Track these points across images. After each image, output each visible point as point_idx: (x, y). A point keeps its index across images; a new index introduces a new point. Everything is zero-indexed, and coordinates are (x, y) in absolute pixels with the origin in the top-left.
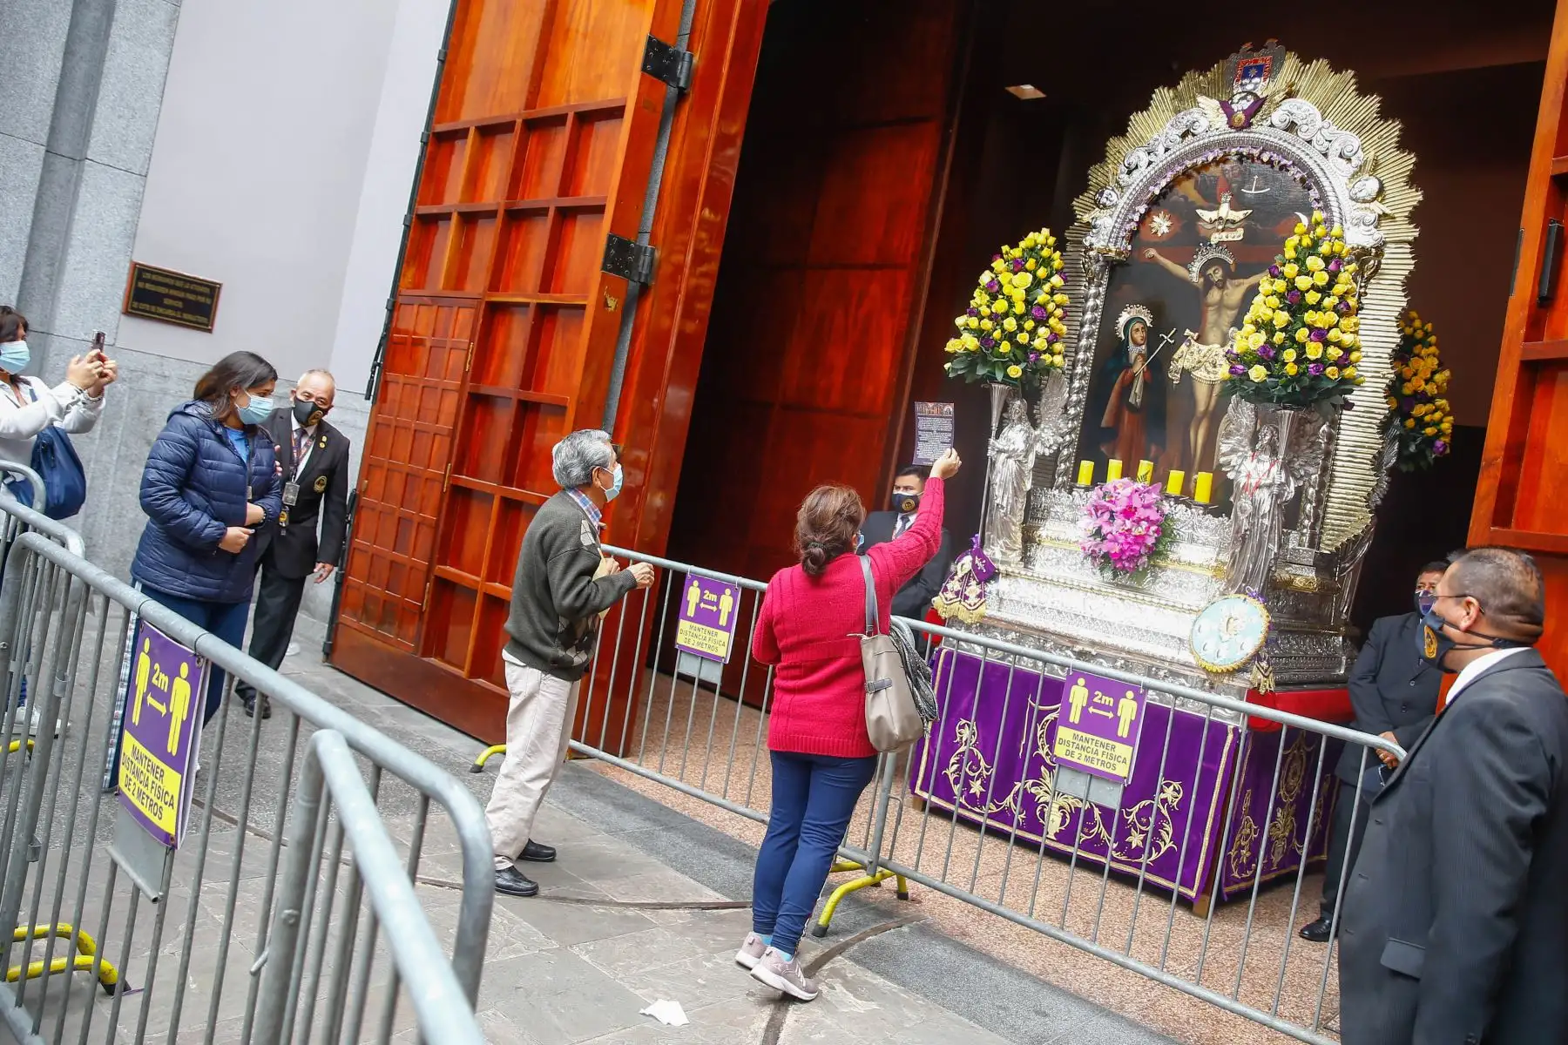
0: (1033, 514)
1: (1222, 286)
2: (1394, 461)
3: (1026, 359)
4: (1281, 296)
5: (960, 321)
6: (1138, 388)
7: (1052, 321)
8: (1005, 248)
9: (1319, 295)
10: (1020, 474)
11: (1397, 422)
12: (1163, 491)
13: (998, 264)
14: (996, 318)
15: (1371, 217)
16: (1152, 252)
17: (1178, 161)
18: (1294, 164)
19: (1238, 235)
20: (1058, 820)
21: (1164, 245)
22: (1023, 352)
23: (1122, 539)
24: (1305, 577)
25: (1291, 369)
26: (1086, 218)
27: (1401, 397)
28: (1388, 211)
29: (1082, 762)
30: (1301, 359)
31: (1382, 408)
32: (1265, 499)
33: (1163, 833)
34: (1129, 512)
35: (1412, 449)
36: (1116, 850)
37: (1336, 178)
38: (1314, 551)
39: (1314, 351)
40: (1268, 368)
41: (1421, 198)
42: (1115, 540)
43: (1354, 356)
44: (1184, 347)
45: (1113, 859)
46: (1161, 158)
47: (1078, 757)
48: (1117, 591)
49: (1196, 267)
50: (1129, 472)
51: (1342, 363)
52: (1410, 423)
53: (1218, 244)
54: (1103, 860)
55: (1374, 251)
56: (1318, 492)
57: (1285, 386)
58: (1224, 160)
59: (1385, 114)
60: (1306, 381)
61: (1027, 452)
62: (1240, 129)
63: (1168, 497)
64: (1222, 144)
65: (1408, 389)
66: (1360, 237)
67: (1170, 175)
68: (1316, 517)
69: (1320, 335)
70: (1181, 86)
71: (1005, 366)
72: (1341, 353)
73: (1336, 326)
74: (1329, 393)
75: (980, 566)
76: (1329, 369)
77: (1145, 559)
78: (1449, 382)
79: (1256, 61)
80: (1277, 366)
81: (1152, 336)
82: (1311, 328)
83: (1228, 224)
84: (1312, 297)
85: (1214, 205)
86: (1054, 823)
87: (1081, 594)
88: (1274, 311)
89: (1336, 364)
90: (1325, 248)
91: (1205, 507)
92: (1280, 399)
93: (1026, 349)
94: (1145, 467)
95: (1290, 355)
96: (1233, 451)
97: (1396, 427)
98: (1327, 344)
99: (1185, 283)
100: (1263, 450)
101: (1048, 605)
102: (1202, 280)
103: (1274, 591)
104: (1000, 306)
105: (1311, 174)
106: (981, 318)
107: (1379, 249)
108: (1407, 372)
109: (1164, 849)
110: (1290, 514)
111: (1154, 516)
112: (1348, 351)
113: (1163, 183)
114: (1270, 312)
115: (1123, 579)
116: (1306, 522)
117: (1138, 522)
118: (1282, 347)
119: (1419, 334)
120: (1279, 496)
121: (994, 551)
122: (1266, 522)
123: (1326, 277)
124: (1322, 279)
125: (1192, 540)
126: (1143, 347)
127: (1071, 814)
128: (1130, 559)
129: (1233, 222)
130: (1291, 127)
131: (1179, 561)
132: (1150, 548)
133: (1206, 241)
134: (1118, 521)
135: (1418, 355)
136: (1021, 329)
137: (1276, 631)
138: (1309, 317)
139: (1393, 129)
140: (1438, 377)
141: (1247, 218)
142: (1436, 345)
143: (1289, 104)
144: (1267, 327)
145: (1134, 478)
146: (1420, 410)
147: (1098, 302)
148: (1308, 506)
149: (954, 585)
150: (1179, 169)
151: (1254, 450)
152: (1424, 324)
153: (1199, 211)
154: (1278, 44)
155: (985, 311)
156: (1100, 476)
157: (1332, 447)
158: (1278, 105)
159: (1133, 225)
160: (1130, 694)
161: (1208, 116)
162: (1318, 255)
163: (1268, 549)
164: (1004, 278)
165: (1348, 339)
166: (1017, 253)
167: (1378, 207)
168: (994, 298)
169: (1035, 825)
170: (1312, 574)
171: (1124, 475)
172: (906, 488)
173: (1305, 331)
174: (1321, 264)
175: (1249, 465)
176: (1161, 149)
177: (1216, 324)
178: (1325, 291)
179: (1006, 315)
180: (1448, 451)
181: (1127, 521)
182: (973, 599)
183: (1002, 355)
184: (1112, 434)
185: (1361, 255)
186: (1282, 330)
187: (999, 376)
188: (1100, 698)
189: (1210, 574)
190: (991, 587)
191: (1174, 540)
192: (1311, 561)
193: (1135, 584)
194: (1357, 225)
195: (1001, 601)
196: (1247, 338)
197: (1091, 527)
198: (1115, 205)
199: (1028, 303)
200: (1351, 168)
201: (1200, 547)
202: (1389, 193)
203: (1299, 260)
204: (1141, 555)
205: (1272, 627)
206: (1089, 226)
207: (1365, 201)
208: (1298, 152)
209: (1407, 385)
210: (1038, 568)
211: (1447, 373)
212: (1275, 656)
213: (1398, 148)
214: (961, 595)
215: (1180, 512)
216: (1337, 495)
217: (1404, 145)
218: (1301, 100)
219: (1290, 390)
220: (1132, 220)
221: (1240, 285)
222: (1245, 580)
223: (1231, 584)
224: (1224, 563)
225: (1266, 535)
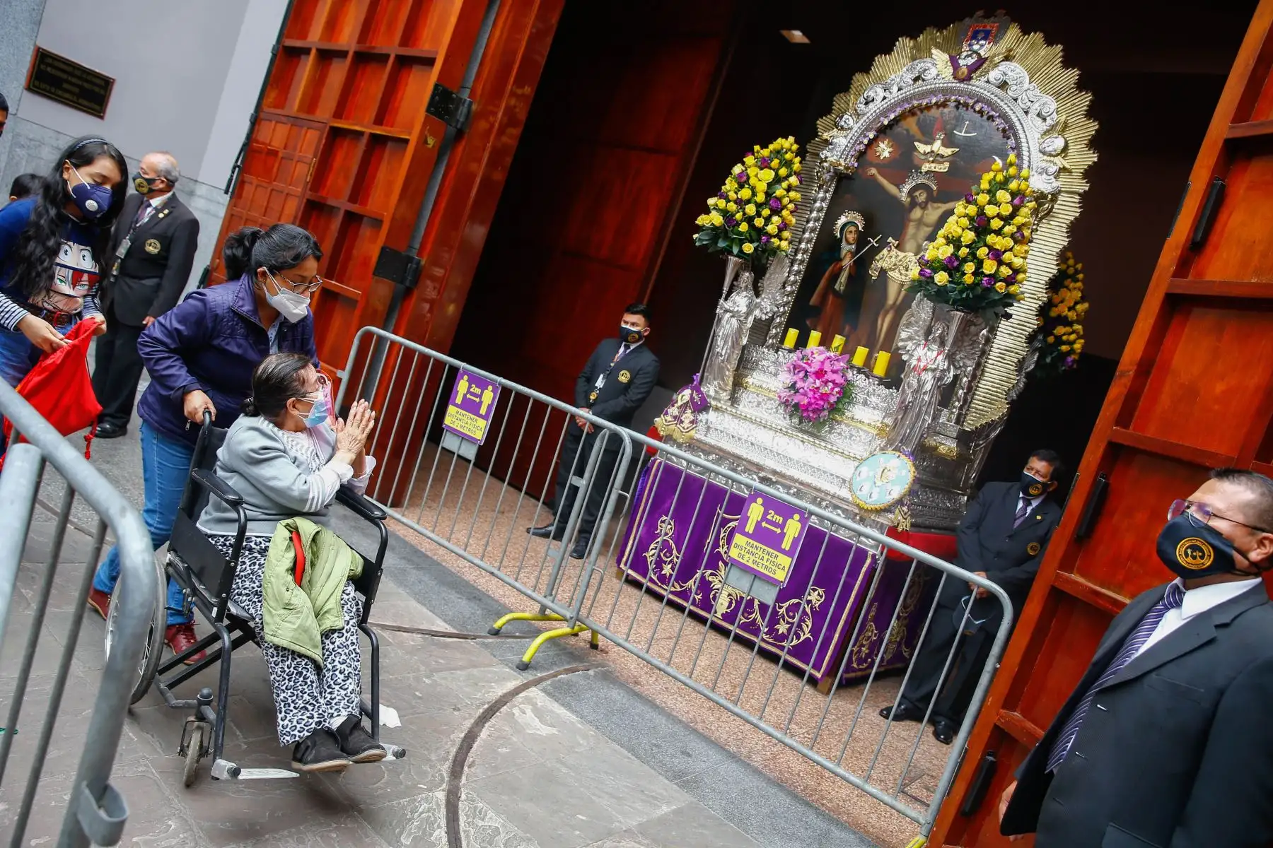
0: (744, 365)
1: (924, 206)
2: (1032, 367)
3: (759, 240)
4: (971, 219)
5: (711, 201)
6: (843, 278)
7: (785, 213)
8: (757, 148)
9: (1002, 223)
10: (739, 331)
11: (1041, 337)
12: (849, 362)
13: (749, 160)
14: (741, 203)
15: (1053, 169)
16: (873, 171)
17: (907, 99)
18: (999, 116)
19: (944, 167)
20: (726, 604)
21: (884, 167)
22: (757, 234)
23: (810, 395)
24: (948, 446)
25: (969, 279)
26: (826, 135)
27: (1048, 317)
28: (1067, 166)
29: (750, 564)
30: (977, 273)
31: (1033, 323)
32: (928, 378)
33: (804, 626)
34: (820, 374)
35: (1048, 360)
36: (766, 634)
37: (1031, 133)
38: (959, 427)
39: (989, 267)
40: (950, 275)
41: (1096, 160)
42: (805, 394)
43: (1020, 276)
44: (885, 251)
45: (763, 640)
46: (894, 95)
47: (748, 560)
48: (800, 435)
49: (906, 188)
50: (825, 342)
51: (1009, 281)
52: (1051, 339)
53: (927, 173)
54: (755, 639)
55: (1050, 196)
56: (970, 382)
57: (961, 292)
58: (944, 105)
59: (1081, 86)
60: (979, 290)
61: (748, 314)
62: (962, 81)
63: (852, 367)
64: (945, 91)
65: (1054, 313)
66: (1039, 183)
67: (899, 111)
68: (965, 401)
69: (997, 255)
70: (920, 39)
71: (741, 242)
72: (1011, 272)
73: (1011, 250)
74: (994, 303)
75: (697, 398)
76: (999, 284)
77: (826, 413)
78: (1086, 312)
79: (985, 27)
80: (958, 275)
81: (861, 240)
82: (991, 248)
83: (938, 158)
84: (996, 224)
85: (929, 140)
86: (722, 605)
87: (772, 433)
88: (963, 230)
89: (1004, 280)
90: (1013, 185)
91: (880, 379)
92: (955, 302)
93: (760, 231)
94: (838, 340)
95: (970, 267)
96: (910, 338)
97: (1039, 341)
98: (1000, 263)
99: (895, 200)
100: (934, 340)
101: (744, 438)
102: (909, 199)
103: (922, 453)
104: (745, 193)
105: (1012, 127)
106: (728, 201)
107: (1055, 196)
108: (1056, 299)
109: (803, 638)
110: (946, 394)
111: (839, 380)
112: (1016, 271)
113: (892, 116)
114: (960, 230)
115: (807, 426)
116: (956, 402)
117: (826, 383)
118: (965, 260)
119: (1071, 271)
120: (940, 379)
121: (710, 389)
122: (926, 398)
123: (1011, 209)
124: (1006, 210)
125: (865, 403)
126: (853, 246)
127: (736, 601)
128: (814, 411)
129: (942, 156)
130: (1003, 85)
131: (853, 419)
132: (832, 405)
133: (918, 168)
134: (810, 380)
135: (1067, 287)
136: (759, 215)
137: (920, 484)
138: (991, 239)
139: (1085, 99)
140: (1079, 307)
141: (954, 154)
142: (1082, 281)
143: (1005, 66)
144: (956, 242)
146: (1060, 330)
147: (824, 205)
148: (961, 391)
149: (674, 411)
150: (907, 106)
151: (927, 340)
152: (1076, 264)
153: (916, 144)
154: (1005, 15)
155: (732, 195)
156: (802, 342)
157: (987, 348)
158: (996, 65)
159: (862, 147)
160: (797, 517)
161: (938, 67)
162: (1007, 190)
163: (924, 419)
164: (752, 172)
165: (1018, 262)
166: (765, 153)
167: (1060, 161)
168: (741, 186)
169: (707, 605)
170: (953, 445)
172: (633, 324)
173: (985, 250)
174: (1008, 197)
175: (921, 351)
176: (895, 88)
177: (914, 236)
178: (1007, 220)
179: (748, 202)
180: (1075, 366)
181: (818, 381)
182: (686, 424)
183: (740, 234)
184: (816, 312)
185: (1040, 197)
186: (967, 246)
187: (735, 250)
188: (772, 515)
189: (875, 432)
190: (702, 417)
191: (851, 402)
192: (955, 435)
193: (815, 432)
194: (1041, 173)
195: (708, 428)
196: (938, 249)
197: (788, 381)
198: (851, 129)
199: (768, 194)
200: (1045, 127)
201: (871, 410)
202: (1073, 149)
203: (991, 192)
204: (824, 409)
205: (916, 481)
206: (827, 142)
207: (1050, 155)
208: (1005, 107)
209: (1054, 309)
210: (741, 407)
211: (1086, 305)
212: (914, 504)
213: (1086, 116)
214: (678, 419)
215: (860, 380)
216: (985, 385)
217: (1091, 113)
218: (1015, 64)
219: (964, 296)
220: (862, 143)
221: (938, 208)
222: (901, 441)
223: (890, 442)
224: (887, 426)
225: (924, 409)
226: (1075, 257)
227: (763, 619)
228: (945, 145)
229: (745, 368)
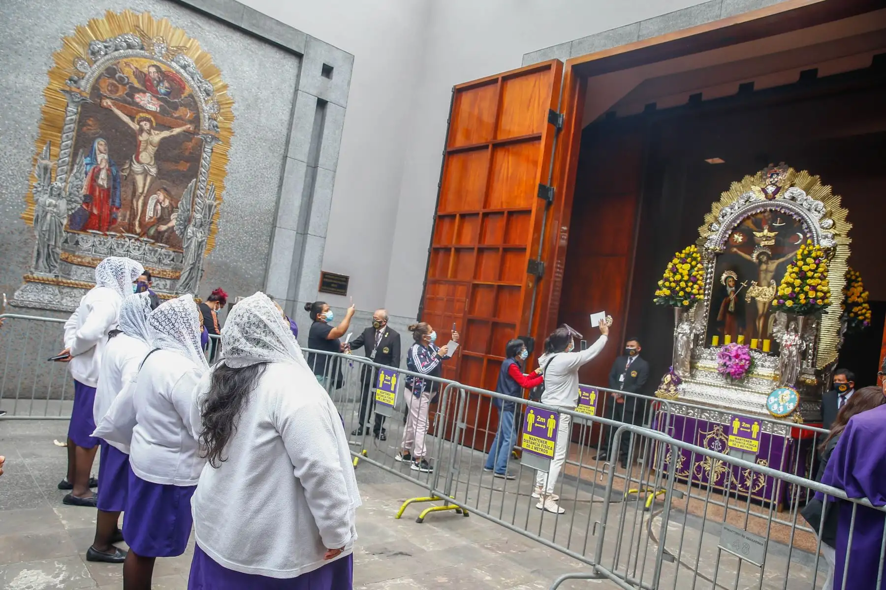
1: (766, 263)
2: (845, 330)
3: (690, 297)
4: (796, 273)
5: (660, 283)
6: (732, 305)
7: (699, 282)
8: (677, 254)
9: (813, 273)
10: (688, 342)
11: (846, 314)
12: (749, 348)
13: (676, 261)
14: (678, 282)
15: (830, 236)
16: (735, 249)
17: (744, 212)
18: (795, 214)
19: (772, 242)
20: (715, 477)
21: (741, 246)
22: (688, 295)
23: (735, 367)
24: (811, 379)
25: (803, 301)
26: (705, 235)
27: (847, 305)
28: (837, 233)
29: (739, 447)
30: (806, 298)
31: (840, 311)
32: (794, 350)
33: (760, 480)
34: (737, 356)
35: (853, 325)
36: (741, 487)
37: (813, 219)
38: (814, 369)
39: (812, 294)
40: (793, 301)
41: (851, 227)
42: (732, 367)
43: (828, 295)
44: (751, 288)
45: (739, 491)
46: (737, 211)
48: (733, 387)
49: (755, 255)
50: (734, 340)
51: (823, 298)
52: (852, 315)
53: (764, 246)
54: (735, 491)
55: (832, 248)
56: (814, 345)
57: (801, 308)
58: (765, 211)
59: (834, 193)
60: (809, 306)
61: (691, 332)
62: (770, 200)
63: (751, 350)
64: (763, 206)
65: (850, 301)
66: (825, 243)
67: (741, 218)
68: (814, 355)
69: (814, 288)
70: (743, 181)
71: (682, 301)
72: (823, 294)
73: (820, 284)
74: (819, 309)
75: (674, 378)
76: (818, 301)
77: (744, 374)
78: (868, 296)
79: (776, 171)
80: (797, 300)
81: (737, 284)
82: (810, 285)
83: (768, 238)
84: (810, 274)
85: (762, 230)
86: (713, 478)
87: (718, 388)
88: (794, 279)
89: (821, 298)
90: (814, 255)
91: (768, 353)
92: (798, 312)
93: (690, 294)
94: (741, 338)
95: (802, 296)
96: (779, 331)
97: (846, 317)
98: (817, 291)
99: (750, 262)
100: (792, 331)
101: (704, 394)
102: (757, 261)
103: (799, 385)
104: (678, 277)
105: (803, 218)
106: (670, 282)
107: (835, 247)
108: (849, 293)
109: (761, 486)
110: (803, 355)
111: (747, 357)
112: (825, 293)
113: (738, 222)
114: (792, 280)
115: (736, 382)
116: (810, 357)
117: (741, 360)
118: (799, 293)
119: (853, 278)
120: (800, 348)
121: (680, 373)
122: (795, 359)
123: (815, 266)
124: (813, 266)
125: (763, 366)
126: (734, 288)
127: (721, 474)
128: (738, 374)
129: (770, 237)
130: (793, 199)
131: (758, 375)
132: (746, 370)
133: (759, 245)
134: (733, 360)
135: (854, 287)
136: (687, 286)
137: (802, 401)
138: (809, 281)
139: (838, 200)
140: (863, 295)
141: (776, 235)
142: (862, 281)
143: (791, 189)
144: (789, 284)
145: (736, 342)
146: (855, 309)
147: (712, 270)
148: (810, 351)
149: (664, 386)
150: (745, 216)
151: (787, 331)
152: (855, 273)
153: (754, 233)
154: (785, 164)
155: (671, 279)
156: (721, 342)
157: (819, 327)
158: (787, 190)
159: (726, 239)
160: (756, 423)
161: (756, 194)
162: (811, 257)
163: (797, 369)
164: (679, 266)
165: (825, 289)
166: (683, 256)
167: (833, 231)
168: (675, 274)
169: (705, 479)
170: (814, 378)
171: (732, 342)
172: (632, 346)
173: (808, 287)
174: (813, 261)
175: (786, 337)
176: (736, 208)
177: (765, 278)
178: (814, 271)
179: (680, 281)
180: (870, 325)
181: (737, 360)
182: (672, 392)
183: (680, 297)
184: (722, 324)
185: (827, 251)
186: (798, 287)
187: (679, 304)
188: (744, 424)
189: (771, 379)
190: (681, 387)
191: (756, 366)
192: (813, 373)
193: (741, 385)
194: (825, 238)
195: (685, 392)
196: (784, 290)
197: (721, 362)
198: (718, 230)
199: (689, 275)
200: (821, 215)
201: (767, 369)
202: (838, 225)
203: (804, 259)
204: (743, 373)
205: (800, 399)
206: (706, 239)
207: (827, 229)
208: (797, 209)
209: (850, 299)
210: (697, 378)
211: (867, 293)
212: (803, 410)
213: (841, 207)
214: (667, 390)
215: (757, 355)
216: (822, 346)
217: (843, 205)
218: (797, 188)
219: (803, 309)
220: (725, 237)
221: (774, 262)
222: (787, 382)
223: (782, 383)
224: (777, 375)
225: (795, 364)
226: (854, 270)
227: (737, 480)
228: (770, 230)
229: (694, 359)
